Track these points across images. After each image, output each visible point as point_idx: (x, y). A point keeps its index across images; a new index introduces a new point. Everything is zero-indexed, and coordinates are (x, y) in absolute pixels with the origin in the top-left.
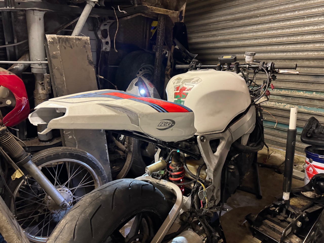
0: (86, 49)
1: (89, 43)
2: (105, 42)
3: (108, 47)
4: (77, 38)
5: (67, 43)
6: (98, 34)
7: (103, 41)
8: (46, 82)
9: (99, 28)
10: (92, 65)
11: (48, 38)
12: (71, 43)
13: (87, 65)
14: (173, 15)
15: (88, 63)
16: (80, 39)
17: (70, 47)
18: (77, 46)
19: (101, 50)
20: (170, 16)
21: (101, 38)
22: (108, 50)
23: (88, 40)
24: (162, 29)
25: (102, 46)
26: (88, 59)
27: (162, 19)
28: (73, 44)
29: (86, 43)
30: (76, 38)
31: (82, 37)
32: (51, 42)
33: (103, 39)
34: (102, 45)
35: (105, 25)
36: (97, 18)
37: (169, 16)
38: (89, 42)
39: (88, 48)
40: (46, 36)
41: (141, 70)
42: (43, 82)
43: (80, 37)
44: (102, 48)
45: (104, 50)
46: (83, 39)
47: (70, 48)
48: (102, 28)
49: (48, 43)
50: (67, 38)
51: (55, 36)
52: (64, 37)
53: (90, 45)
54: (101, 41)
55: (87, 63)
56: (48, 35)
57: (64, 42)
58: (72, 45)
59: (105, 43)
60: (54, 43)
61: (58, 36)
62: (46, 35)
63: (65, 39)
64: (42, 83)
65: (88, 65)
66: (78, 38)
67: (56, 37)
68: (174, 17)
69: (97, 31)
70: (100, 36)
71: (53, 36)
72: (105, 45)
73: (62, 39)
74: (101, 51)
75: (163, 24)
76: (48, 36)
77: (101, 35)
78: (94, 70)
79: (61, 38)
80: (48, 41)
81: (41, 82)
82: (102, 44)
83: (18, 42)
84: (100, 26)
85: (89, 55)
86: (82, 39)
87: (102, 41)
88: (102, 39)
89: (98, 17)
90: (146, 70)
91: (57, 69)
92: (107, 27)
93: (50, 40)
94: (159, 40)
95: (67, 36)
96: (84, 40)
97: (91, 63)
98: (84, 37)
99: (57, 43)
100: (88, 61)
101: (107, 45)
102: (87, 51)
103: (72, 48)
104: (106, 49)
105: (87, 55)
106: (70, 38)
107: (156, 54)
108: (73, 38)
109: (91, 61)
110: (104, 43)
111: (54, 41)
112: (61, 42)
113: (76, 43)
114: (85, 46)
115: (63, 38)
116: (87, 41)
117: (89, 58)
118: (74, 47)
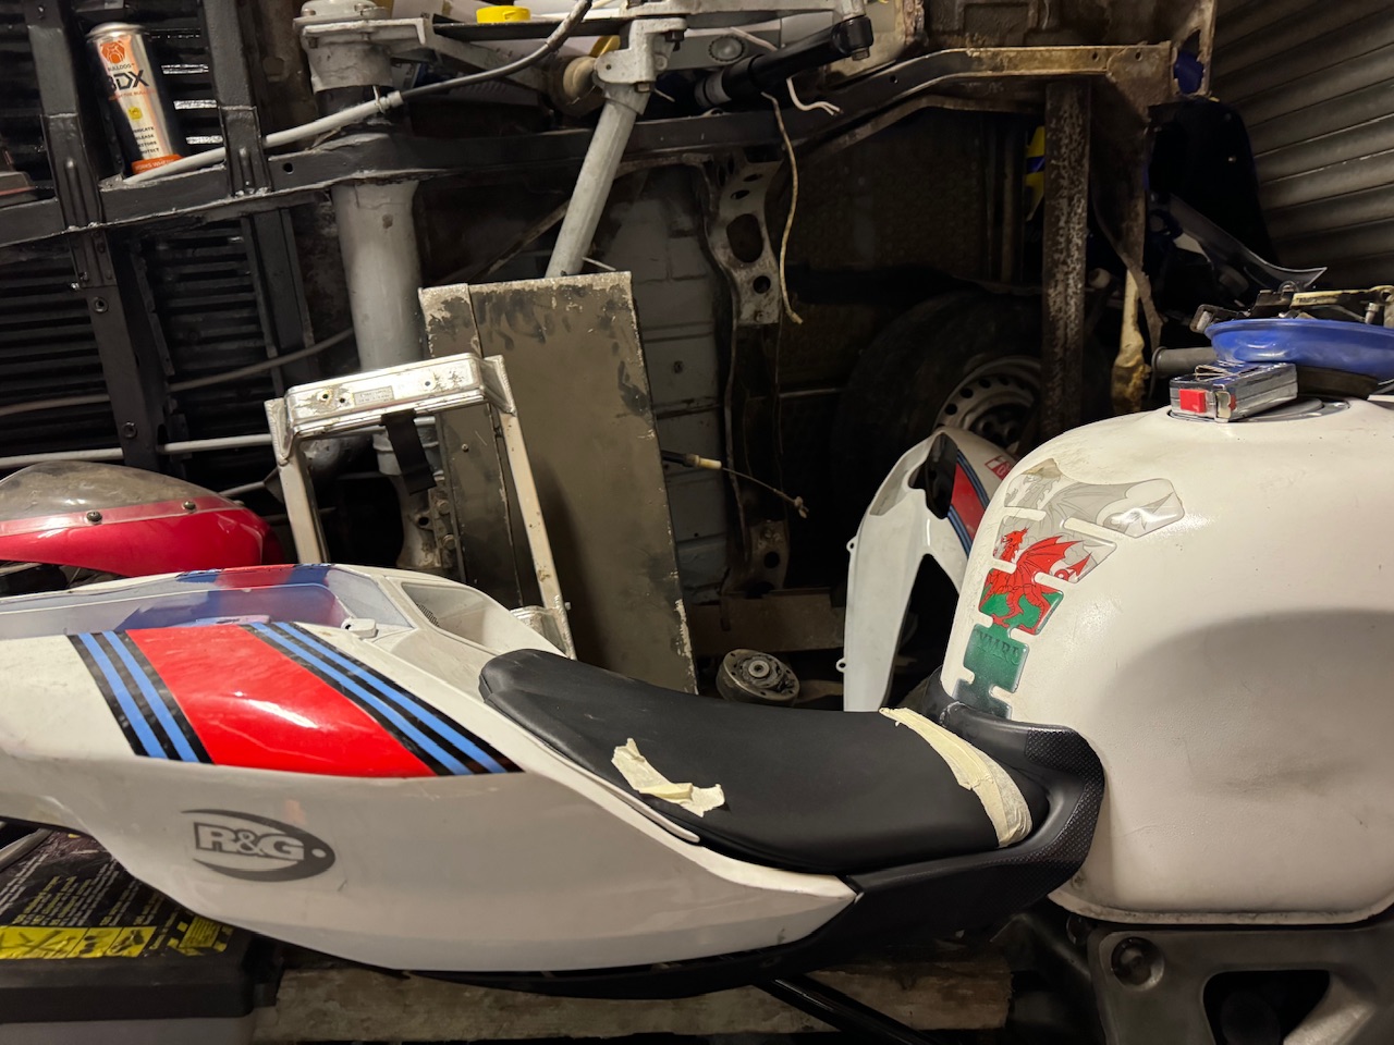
0: (612, 336)
1: (630, 302)
2: (748, 283)
3: (765, 301)
4: (568, 286)
5: (520, 316)
6: (713, 248)
7: (741, 276)
8: (437, 516)
9: (714, 217)
10: (642, 414)
11: (431, 306)
12: (539, 313)
13: (618, 416)
14: (1133, 69)
15: (622, 402)
16: (584, 288)
17: (532, 336)
18: (568, 327)
19: (735, 322)
20: (1114, 79)
21: (728, 263)
22: (771, 316)
23: (622, 291)
24: (1073, 159)
25: (739, 302)
26: (622, 386)
27: (1071, 107)
28: (546, 317)
29: (611, 305)
30: (561, 286)
31: (593, 279)
32: (443, 323)
33: (735, 267)
34: (734, 299)
35: (741, 195)
36: (701, 166)
37: (1107, 80)
38: (629, 297)
39: (623, 331)
40: (421, 297)
41: (967, 393)
42: (425, 514)
43: (581, 280)
44: (739, 313)
45: (752, 322)
46: (598, 288)
47: (534, 341)
48: (728, 212)
49: (429, 328)
50: (517, 292)
51: (461, 290)
52: (506, 292)
53: (633, 313)
54: (728, 279)
55: (619, 405)
56: (427, 290)
57: (504, 316)
58: (542, 322)
59: (751, 284)
60: (453, 327)
61: (476, 288)
62: (420, 291)
63: (508, 300)
64: (424, 521)
65: (625, 415)
66: (572, 284)
67: (464, 297)
68: (1142, 82)
69: (709, 234)
70: (722, 255)
71: (452, 290)
72: (749, 293)
73: (494, 300)
74: (734, 328)
75: (1078, 130)
76: (429, 297)
77: (729, 251)
78: (653, 435)
79: (489, 296)
80: (428, 319)
81: (417, 517)
82: (738, 295)
83: (317, 341)
84: (718, 208)
85: (627, 365)
86: (591, 286)
87: (733, 279)
88: (732, 271)
89: (705, 163)
90: (997, 387)
91: (466, 451)
92: (755, 205)
93: (438, 316)
94: (1058, 220)
95: (516, 285)
96: (604, 290)
97: (635, 402)
98: (601, 275)
99: (467, 324)
100: (622, 393)
101: (761, 292)
102: (616, 347)
103: (543, 340)
104: (757, 313)
105: (618, 364)
106: (531, 291)
107: (1049, 295)
108: (548, 289)
109: (636, 390)
110: (745, 285)
111: (454, 318)
112: (488, 317)
113: (565, 309)
114: (605, 323)
115: (501, 297)
116: (616, 296)
117: (628, 377)
118: (551, 332)
